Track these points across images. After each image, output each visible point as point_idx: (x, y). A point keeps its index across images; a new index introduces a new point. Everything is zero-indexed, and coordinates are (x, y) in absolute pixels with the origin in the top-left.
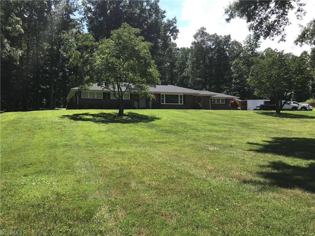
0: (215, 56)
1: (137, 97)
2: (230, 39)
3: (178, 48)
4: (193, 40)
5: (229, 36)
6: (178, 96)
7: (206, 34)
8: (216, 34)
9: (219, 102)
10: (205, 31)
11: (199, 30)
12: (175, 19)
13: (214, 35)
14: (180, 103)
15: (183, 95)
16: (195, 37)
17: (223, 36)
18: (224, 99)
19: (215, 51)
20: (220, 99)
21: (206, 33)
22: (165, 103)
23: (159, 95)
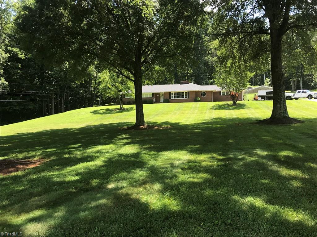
6: (184, 93)
14: (185, 98)
15: (188, 92)
22: (174, 98)
23: (170, 93)
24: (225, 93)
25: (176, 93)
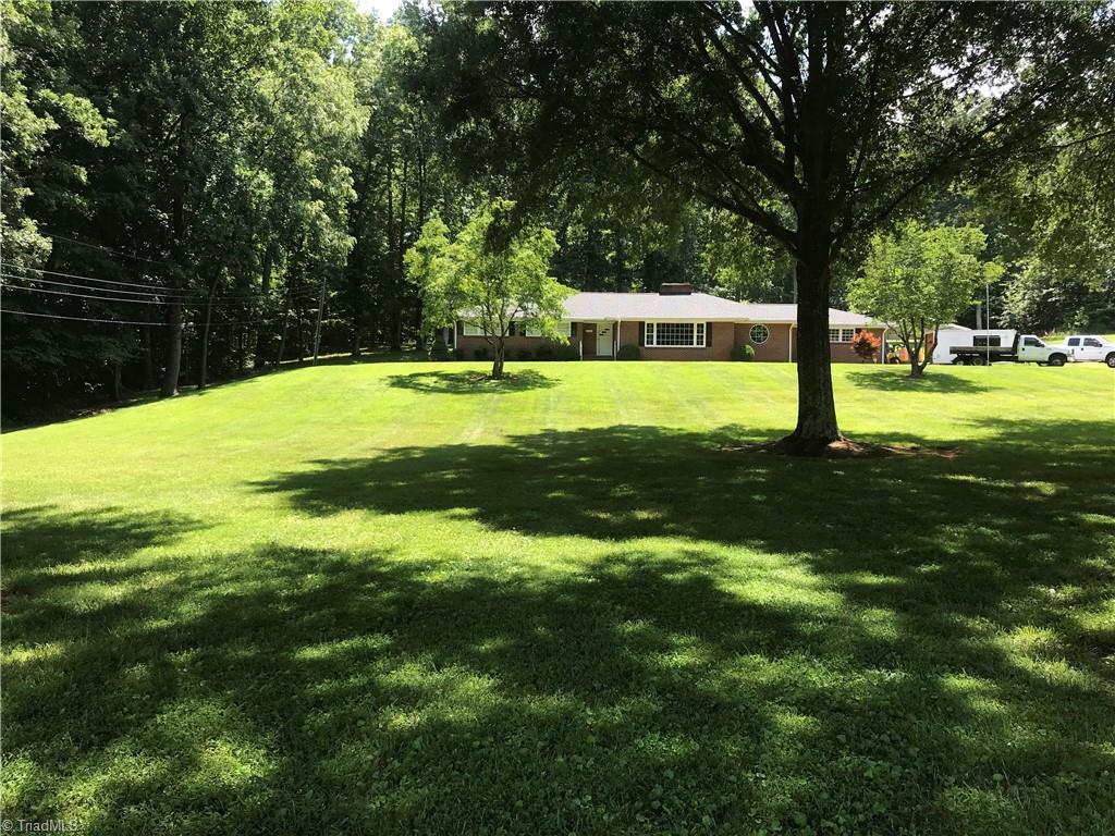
1: (592, 331)
6: (693, 327)
9: (837, 337)
14: (698, 344)
15: (707, 322)
18: (852, 330)
20: (838, 330)
22: (655, 345)
23: (642, 324)
24: (841, 335)
25: (664, 324)
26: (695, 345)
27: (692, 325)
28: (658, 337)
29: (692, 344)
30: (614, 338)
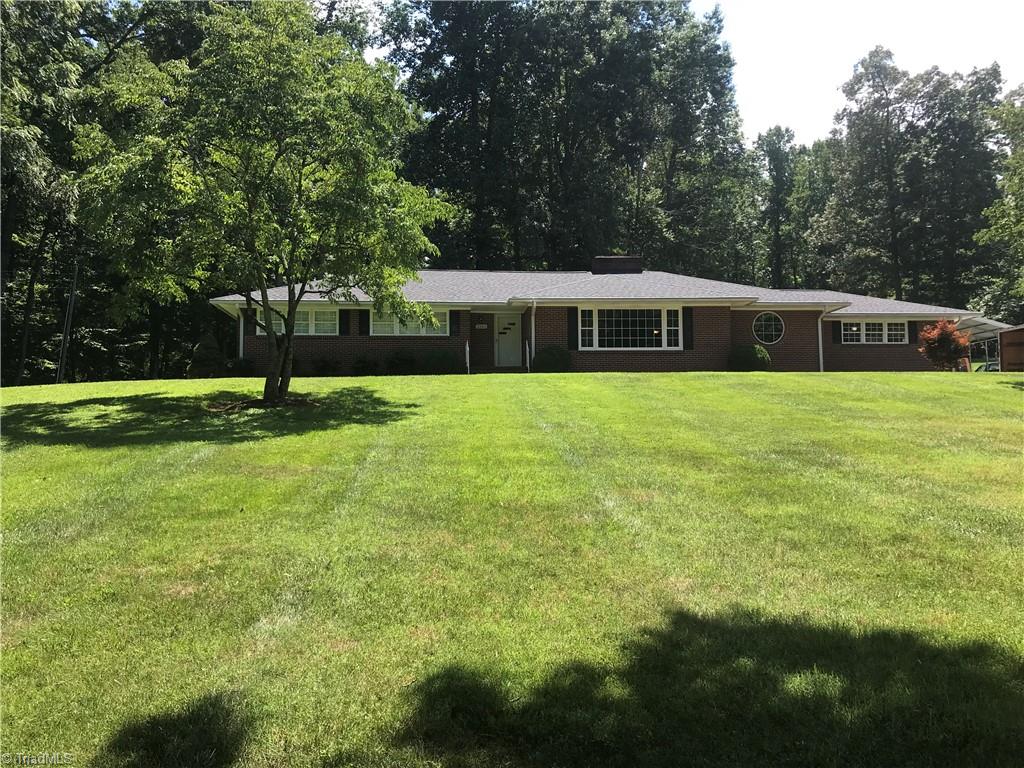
0: (928, 155)
1: (485, 326)
2: (999, 82)
3: (804, 148)
4: (842, 102)
5: (995, 73)
6: (660, 316)
7: (894, 76)
8: (936, 68)
9: (881, 335)
10: (889, 63)
11: (863, 63)
12: (715, 13)
13: (928, 73)
14: (669, 345)
15: (684, 308)
16: (850, 91)
17: (966, 71)
18: (903, 325)
19: (929, 136)
20: (881, 325)
21: (894, 69)
22: (596, 347)
23: (572, 311)
25: (610, 312)
26: (665, 347)
27: (658, 313)
28: (601, 333)
29: (659, 344)
30: (525, 336)
